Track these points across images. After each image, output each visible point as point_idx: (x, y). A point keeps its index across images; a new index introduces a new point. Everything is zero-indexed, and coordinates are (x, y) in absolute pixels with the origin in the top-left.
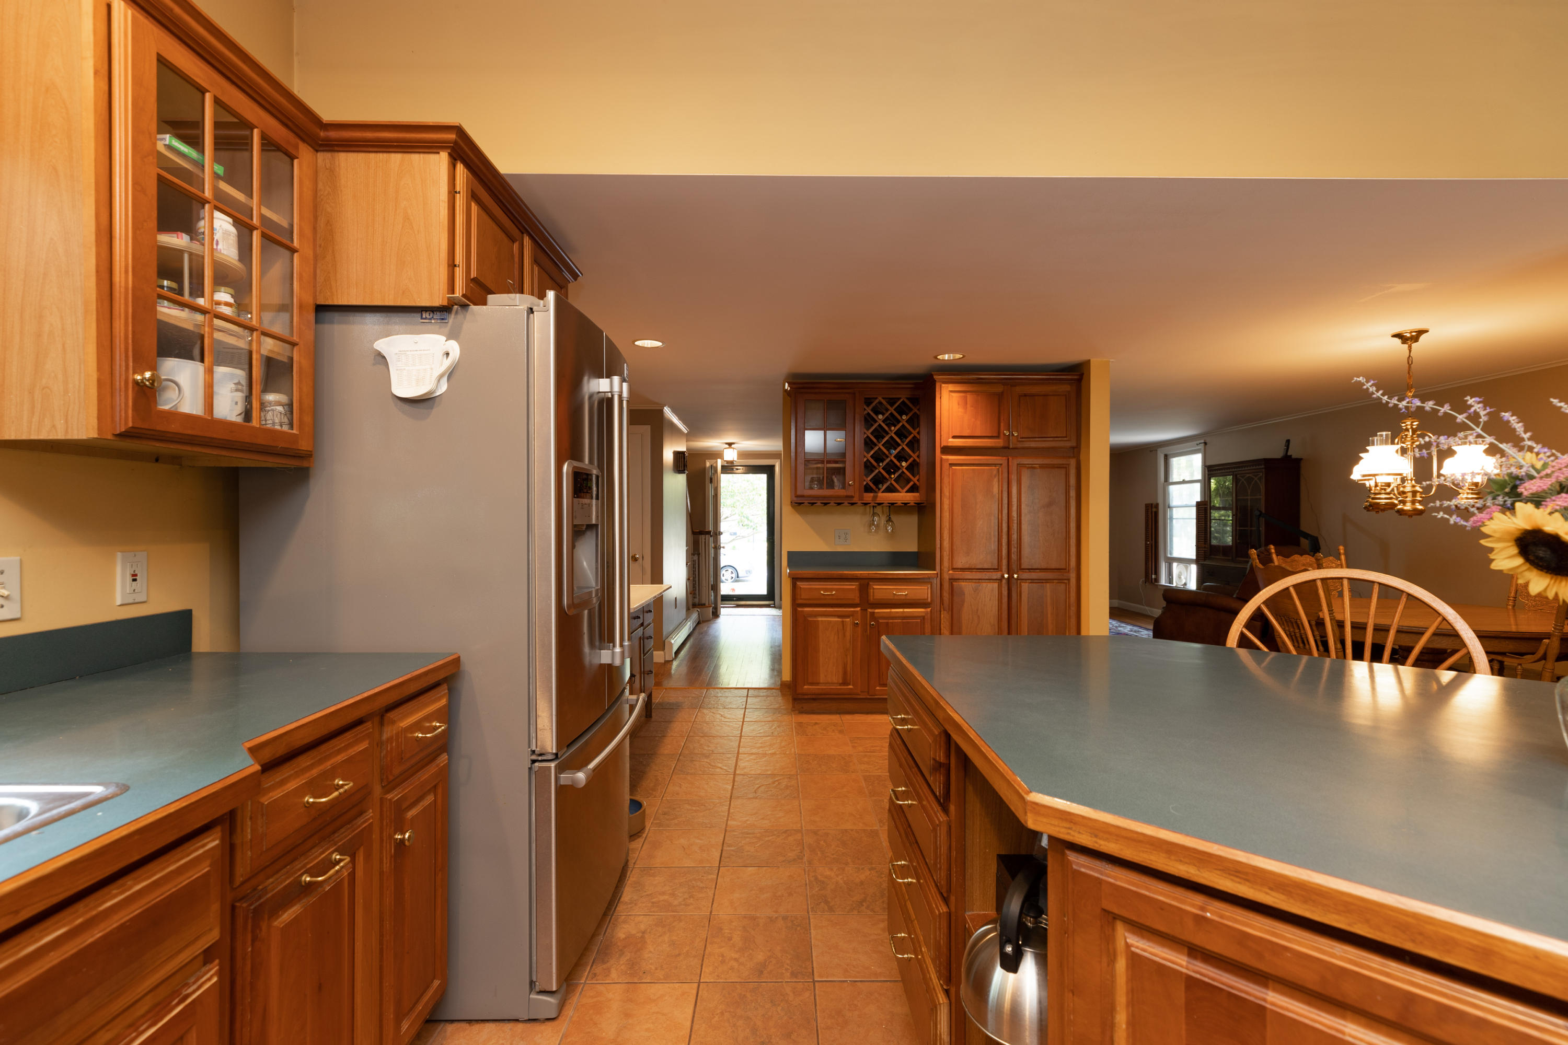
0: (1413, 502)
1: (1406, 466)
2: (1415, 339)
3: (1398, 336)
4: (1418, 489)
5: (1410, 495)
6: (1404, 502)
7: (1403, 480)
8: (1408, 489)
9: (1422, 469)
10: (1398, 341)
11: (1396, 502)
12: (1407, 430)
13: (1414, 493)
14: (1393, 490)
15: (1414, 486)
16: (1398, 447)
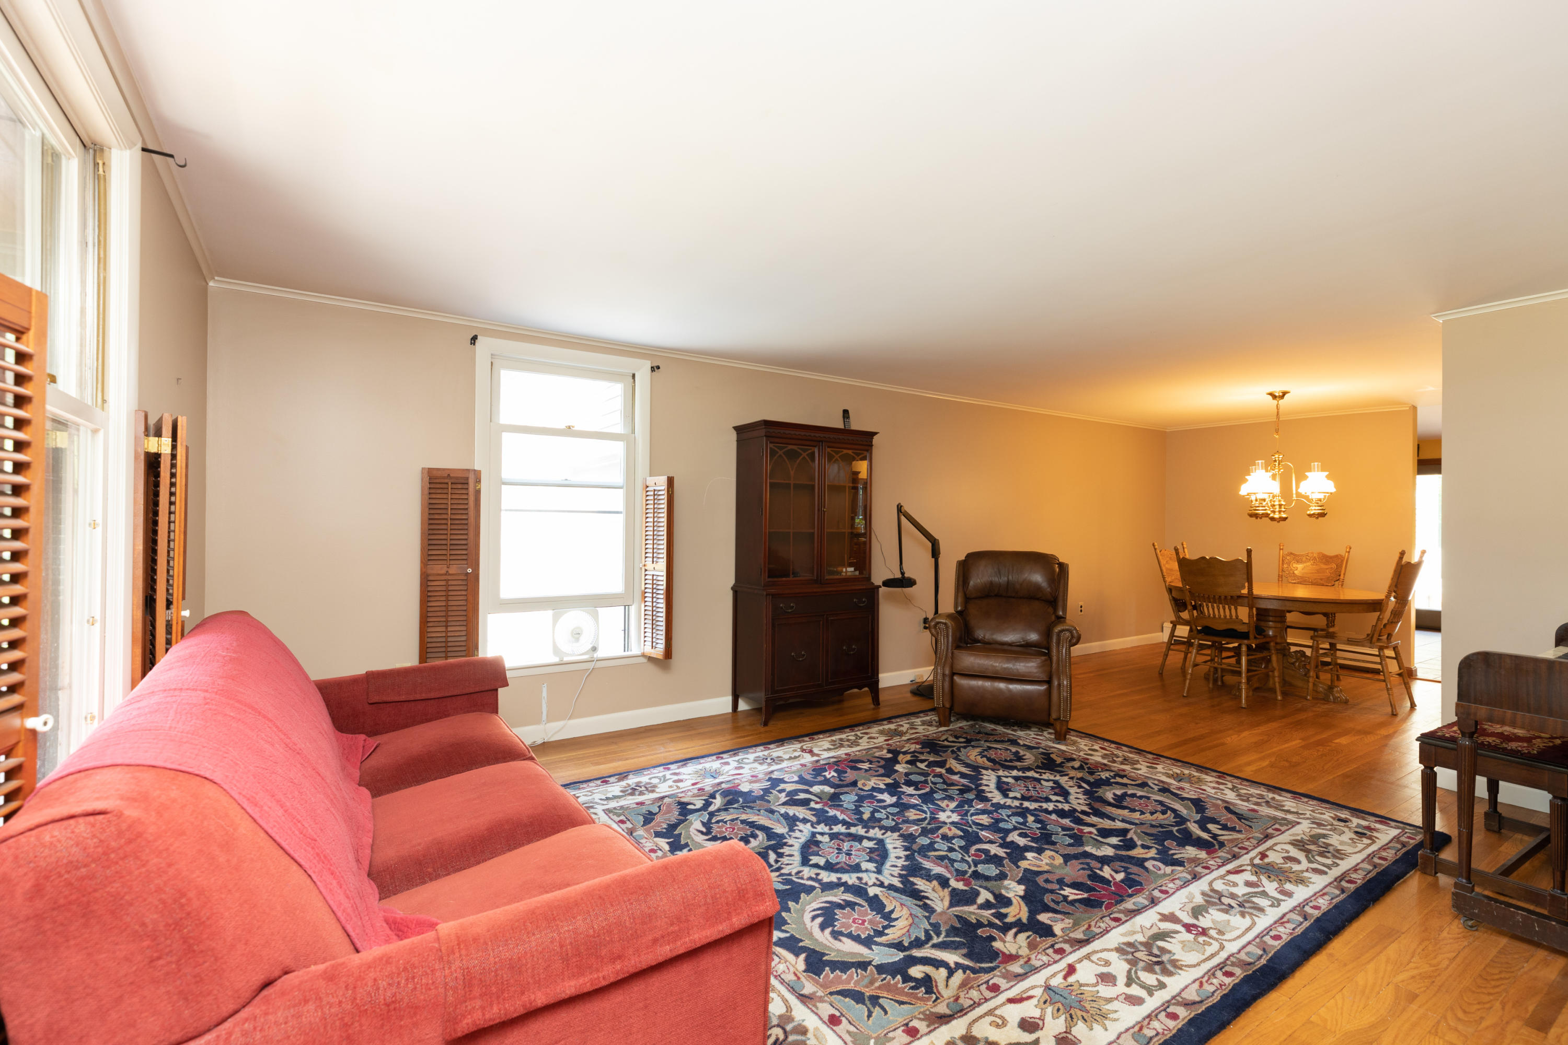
0: (1280, 512)
1: (1275, 487)
2: (1282, 397)
3: (1271, 394)
4: (1283, 503)
5: (1277, 507)
6: (1274, 512)
7: (1274, 497)
8: (1277, 503)
9: (1286, 491)
10: (1270, 397)
11: (1269, 512)
12: (1275, 461)
13: (1280, 506)
14: (1267, 504)
15: (1280, 501)
16: (1271, 474)
